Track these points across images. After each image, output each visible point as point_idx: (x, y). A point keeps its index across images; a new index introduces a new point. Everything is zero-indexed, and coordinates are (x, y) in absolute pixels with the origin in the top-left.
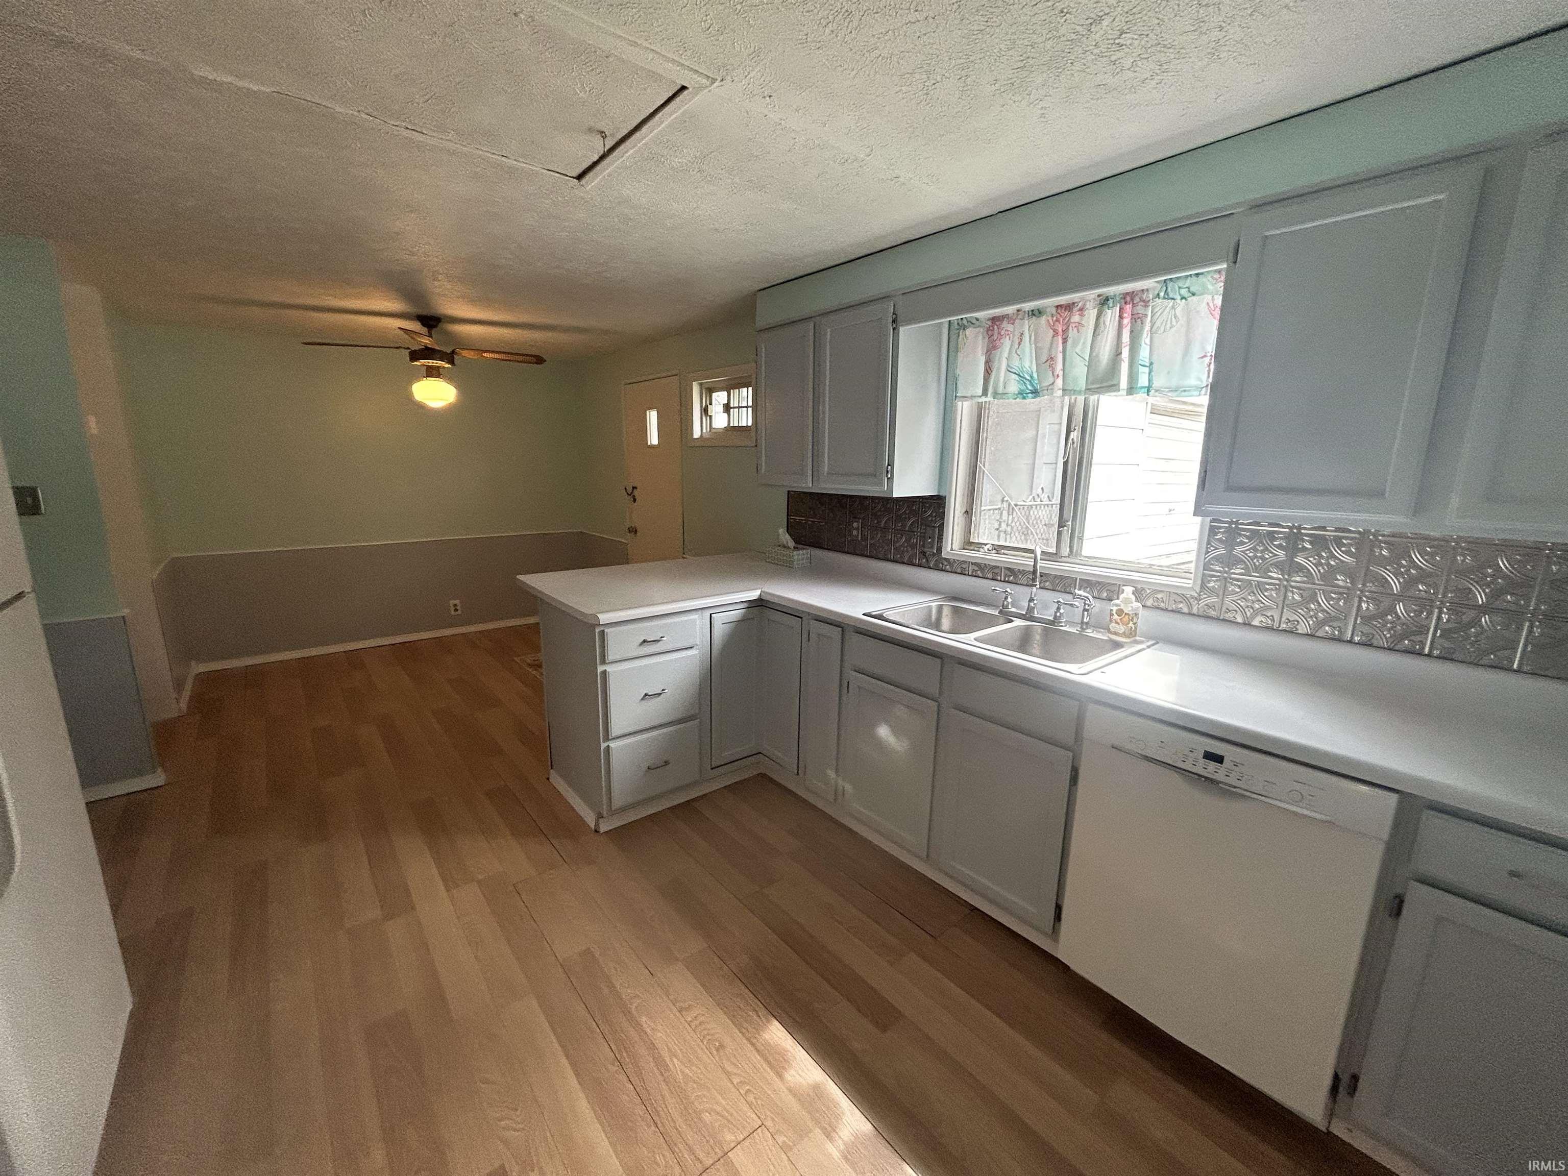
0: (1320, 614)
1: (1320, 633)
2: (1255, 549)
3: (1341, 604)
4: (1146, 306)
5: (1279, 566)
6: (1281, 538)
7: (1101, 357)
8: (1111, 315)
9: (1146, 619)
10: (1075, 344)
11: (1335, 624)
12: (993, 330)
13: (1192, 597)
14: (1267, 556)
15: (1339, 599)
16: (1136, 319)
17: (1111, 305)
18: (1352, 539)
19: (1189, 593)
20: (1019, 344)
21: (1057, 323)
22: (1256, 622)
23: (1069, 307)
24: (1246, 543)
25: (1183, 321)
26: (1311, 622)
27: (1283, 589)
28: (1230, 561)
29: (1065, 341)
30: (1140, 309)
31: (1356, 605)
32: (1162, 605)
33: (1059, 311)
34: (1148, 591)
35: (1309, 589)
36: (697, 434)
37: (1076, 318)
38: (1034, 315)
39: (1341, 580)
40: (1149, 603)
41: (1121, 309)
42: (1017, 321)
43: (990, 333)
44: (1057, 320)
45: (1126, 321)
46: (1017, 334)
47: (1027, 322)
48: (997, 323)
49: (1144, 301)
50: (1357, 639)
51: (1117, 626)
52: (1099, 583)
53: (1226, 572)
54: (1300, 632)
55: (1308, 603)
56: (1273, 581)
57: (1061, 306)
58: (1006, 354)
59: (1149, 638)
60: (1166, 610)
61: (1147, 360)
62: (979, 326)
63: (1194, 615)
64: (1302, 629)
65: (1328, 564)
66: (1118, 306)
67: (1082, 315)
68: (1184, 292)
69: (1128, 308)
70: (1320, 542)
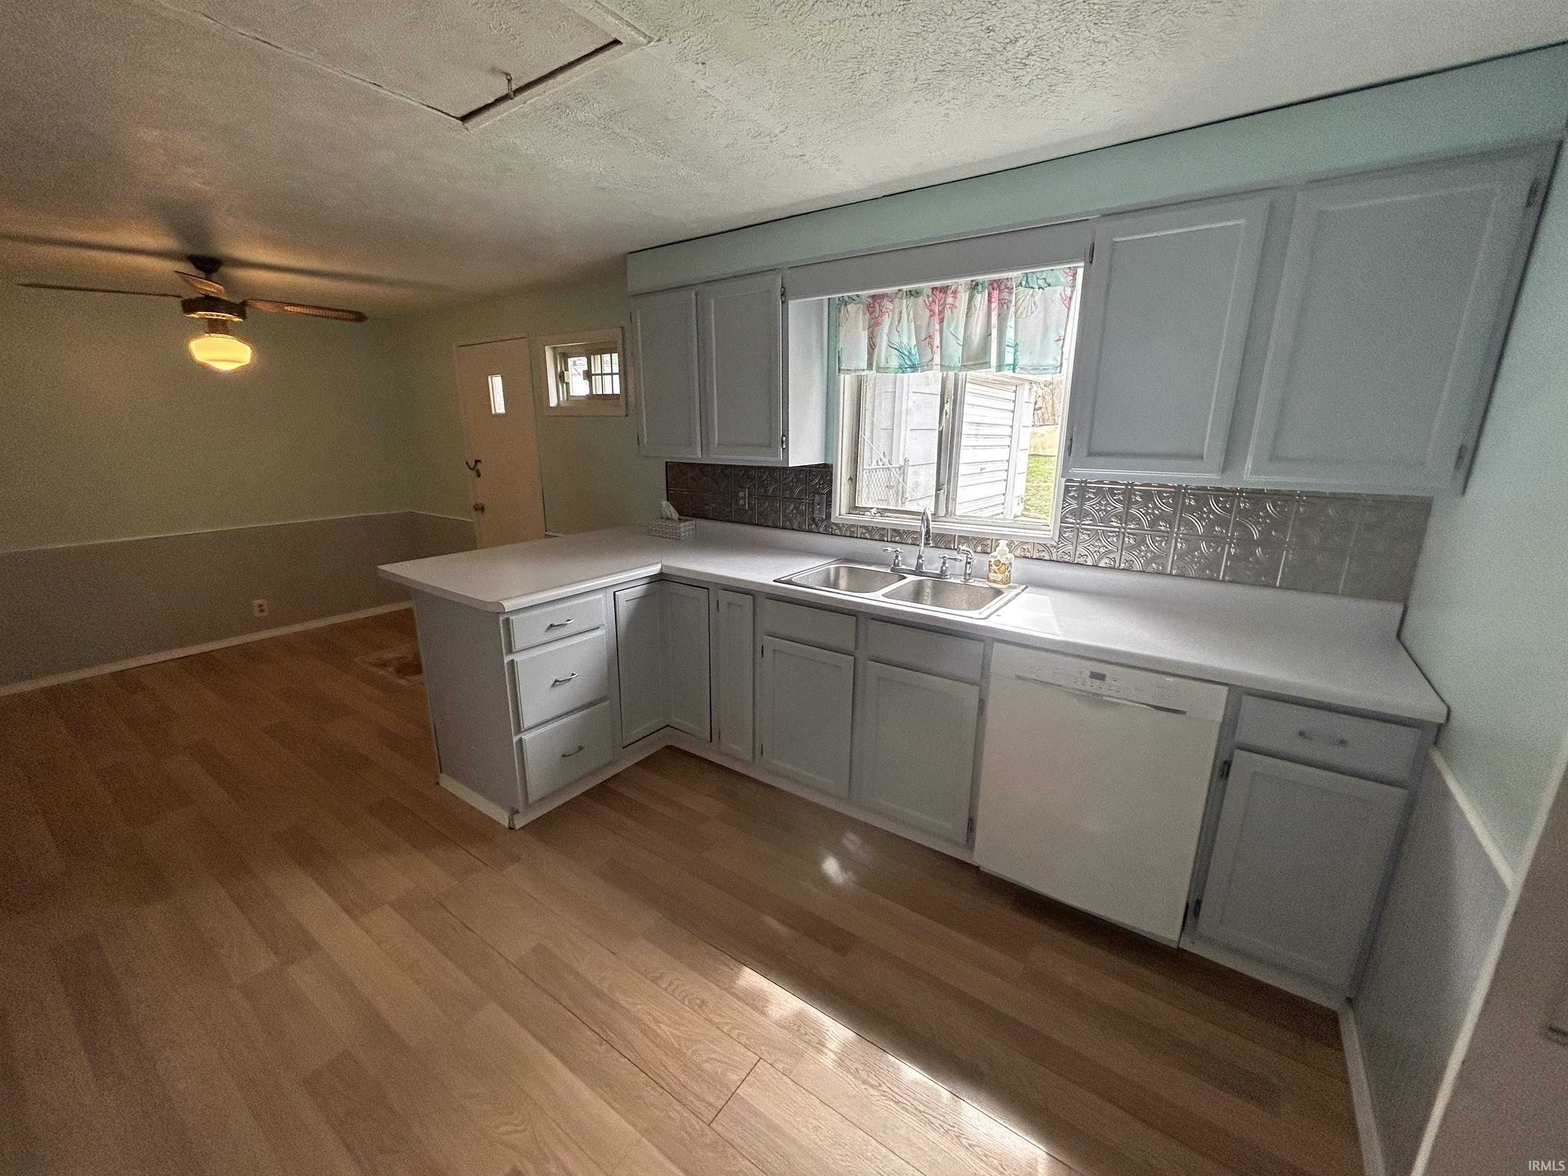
0: (1149, 554)
1: (1149, 569)
2: (1099, 503)
3: (1163, 544)
4: (1011, 293)
5: (1119, 517)
6: (1119, 494)
7: (973, 337)
8: (981, 299)
9: (1019, 568)
10: (949, 324)
11: (1158, 561)
12: (874, 307)
13: (1052, 546)
14: (1109, 509)
15: (1162, 541)
16: (1003, 303)
17: (980, 290)
18: (1170, 492)
19: (1049, 543)
20: (899, 322)
21: (933, 304)
22: (1102, 564)
23: (944, 290)
24: (1093, 499)
25: (1041, 307)
26: (1142, 561)
27: (1121, 535)
28: (1080, 514)
29: (941, 321)
30: (1005, 295)
31: (1173, 545)
32: (1028, 554)
33: (934, 293)
34: (1016, 543)
35: (1140, 534)
36: (553, 402)
37: (950, 300)
38: (912, 295)
39: (1162, 526)
40: (1018, 553)
41: (989, 294)
42: (897, 300)
43: (871, 310)
44: (934, 301)
45: (994, 305)
46: (897, 311)
47: (905, 301)
48: (879, 301)
49: (1008, 288)
50: (1174, 572)
51: (995, 575)
52: (974, 538)
53: (1078, 524)
54: (1135, 569)
55: (1140, 546)
56: (1112, 529)
57: (936, 288)
58: (886, 331)
59: (1021, 584)
60: (1032, 558)
61: (1013, 342)
62: (860, 303)
63: (1054, 561)
64: (1137, 566)
65: (1154, 514)
66: (987, 291)
67: (955, 297)
68: (1041, 282)
69: (995, 293)
70: (1148, 496)
